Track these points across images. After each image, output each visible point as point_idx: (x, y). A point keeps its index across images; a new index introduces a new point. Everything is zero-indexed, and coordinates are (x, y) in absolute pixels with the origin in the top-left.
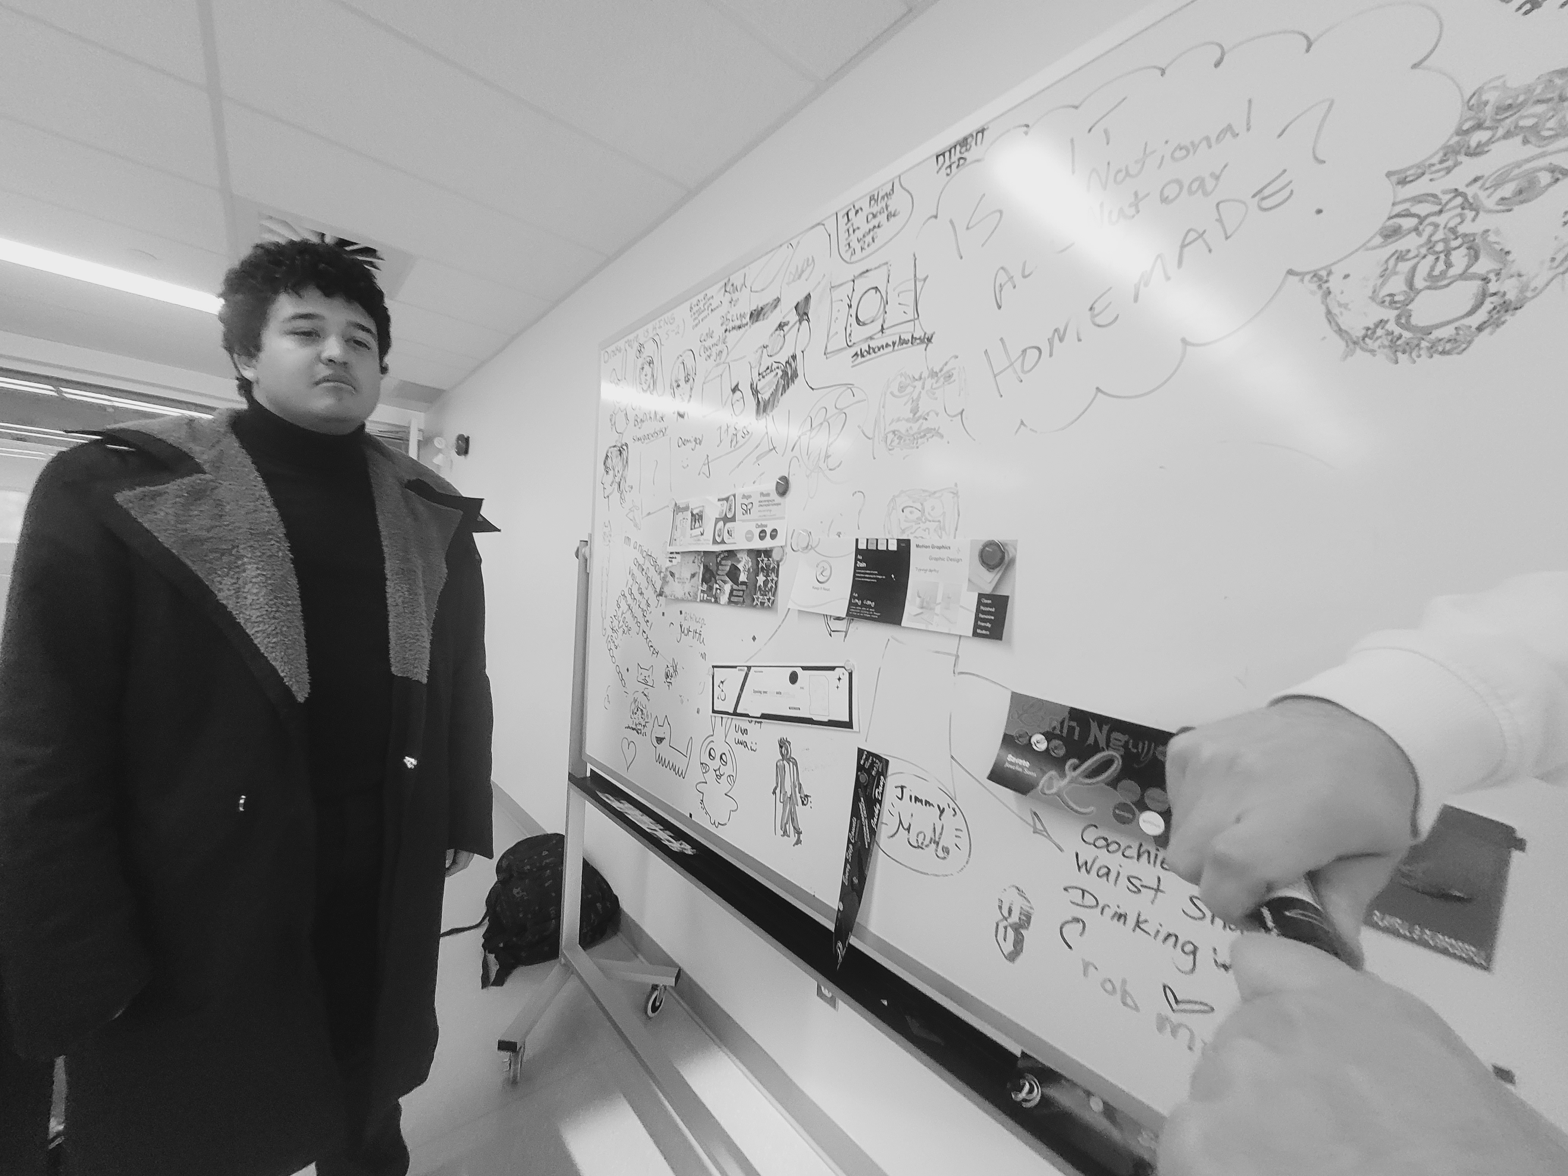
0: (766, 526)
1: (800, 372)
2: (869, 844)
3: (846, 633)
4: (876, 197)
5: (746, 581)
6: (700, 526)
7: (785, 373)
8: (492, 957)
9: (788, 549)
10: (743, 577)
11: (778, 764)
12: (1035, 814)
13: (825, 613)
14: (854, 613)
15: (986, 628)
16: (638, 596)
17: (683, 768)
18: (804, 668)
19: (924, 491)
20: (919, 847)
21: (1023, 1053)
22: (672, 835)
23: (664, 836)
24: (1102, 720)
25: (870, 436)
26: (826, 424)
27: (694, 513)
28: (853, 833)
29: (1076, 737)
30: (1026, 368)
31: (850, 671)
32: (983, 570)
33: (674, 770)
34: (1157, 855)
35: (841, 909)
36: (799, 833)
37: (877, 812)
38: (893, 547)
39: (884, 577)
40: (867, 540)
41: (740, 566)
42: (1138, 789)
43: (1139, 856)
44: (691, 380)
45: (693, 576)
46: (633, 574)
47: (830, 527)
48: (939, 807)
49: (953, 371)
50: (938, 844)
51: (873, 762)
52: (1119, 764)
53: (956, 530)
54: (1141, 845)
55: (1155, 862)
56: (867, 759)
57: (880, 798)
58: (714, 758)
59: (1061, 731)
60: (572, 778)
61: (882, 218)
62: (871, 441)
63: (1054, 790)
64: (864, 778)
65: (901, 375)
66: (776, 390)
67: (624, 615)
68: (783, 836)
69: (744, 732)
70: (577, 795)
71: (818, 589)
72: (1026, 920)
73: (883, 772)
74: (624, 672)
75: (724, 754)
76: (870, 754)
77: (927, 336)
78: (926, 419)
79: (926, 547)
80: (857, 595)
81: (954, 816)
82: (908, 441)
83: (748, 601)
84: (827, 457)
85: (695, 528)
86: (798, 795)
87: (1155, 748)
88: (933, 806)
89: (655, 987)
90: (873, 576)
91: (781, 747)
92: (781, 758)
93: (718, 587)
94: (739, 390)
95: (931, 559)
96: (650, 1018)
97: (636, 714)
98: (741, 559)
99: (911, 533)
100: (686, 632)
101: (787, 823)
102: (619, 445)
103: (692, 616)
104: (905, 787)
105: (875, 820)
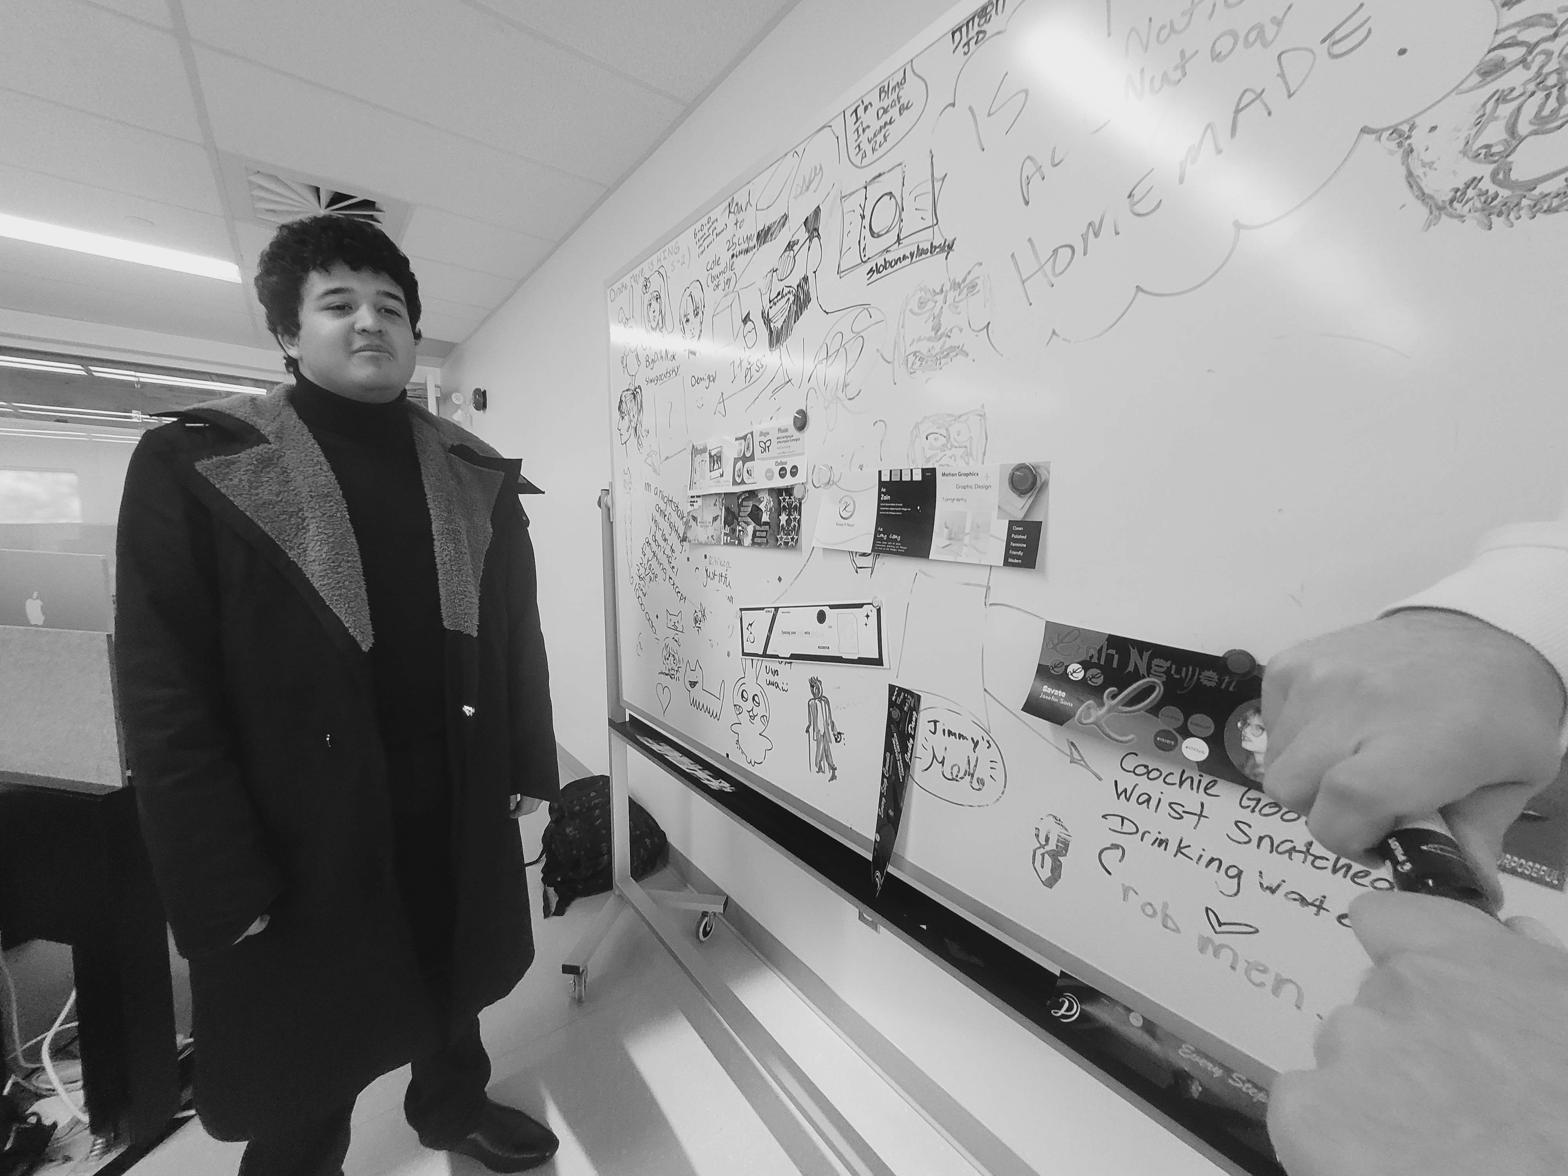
0: (786, 463)
1: (813, 296)
2: (903, 778)
3: (873, 568)
4: (886, 89)
5: (769, 521)
6: (719, 468)
7: (797, 297)
8: (551, 890)
9: (809, 486)
10: (765, 518)
11: (810, 703)
12: (1072, 744)
13: (850, 550)
14: (879, 548)
15: (1018, 557)
16: (662, 543)
17: (717, 710)
18: (832, 607)
19: (949, 415)
20: (953, 779)
21: (1062, 972)
22: (711, 774)
23: (703, 775)
24: (1142, 646)
25: (890, 360)
26: (842, 350)
27: (712, 454)
28: (887, 767)
29: (1115, 665)
30: (1058, 271)
31: (878, 608)
32: (1013, 496)
33: (709, 713)
34: (1200, 781)
35: (878, 840)
36: (834, 769)
37: (910, 747)
38: (918, 477)
39: (909, 509)
40: (891, 471)
41: (762, 506)
42: (1181, 717)
43: (1181, 783)
44: (700, 313)
45: (715, 519)
46: (656, 521)
47: (851, 460)
48: (972, 739)
49: (976, 281)
50: (973, 776)
51: (905, 698)
52: (1159, 692)
53: (984, 454)
54: (1183, 772)
55: (1198, 788)
56: (898, 695)
57: (913, 733)
58: (747, 700)
59: (1099, 659)
60: (612, 723)
61: (894, 112)
62: (891, 365)
63: (1091, 720)
64: (896, 714)
65: (921, 289)
66: (788, 317)
67: (649, 563)
68: (818, 772)
69: (776, 672)
70: (619, 741)
71: (841, 525)
72: (1064, 847)
73: (916, 708)
74: (653, 618)
75: (756, 695)
76: (901, 690)
77: (947, 244)
78: (950, 337)
79: (953, 475)
80: (882, 530)
81: (988, 748)
82: (930, 363)
83: (772, 542)
84: (846, 385)
85: (713, 470)
86: (831, 733)
87: (1200, 674)
88: (967, 740)
89: (705, 914)
90: (898, 509)
91: (812, 686)
92: (813, 697)
93: (740, 528)
94: (750, 320)
95: (958, 487)
96: (701, 942)
97: (668, 659)
98: (762, 499)
99: (937, 461)
100: (712, 576)
101: (821, 760)
102: (633, 388)
103: (717, 560)
104: (938, 722)
105: (909, 754)
